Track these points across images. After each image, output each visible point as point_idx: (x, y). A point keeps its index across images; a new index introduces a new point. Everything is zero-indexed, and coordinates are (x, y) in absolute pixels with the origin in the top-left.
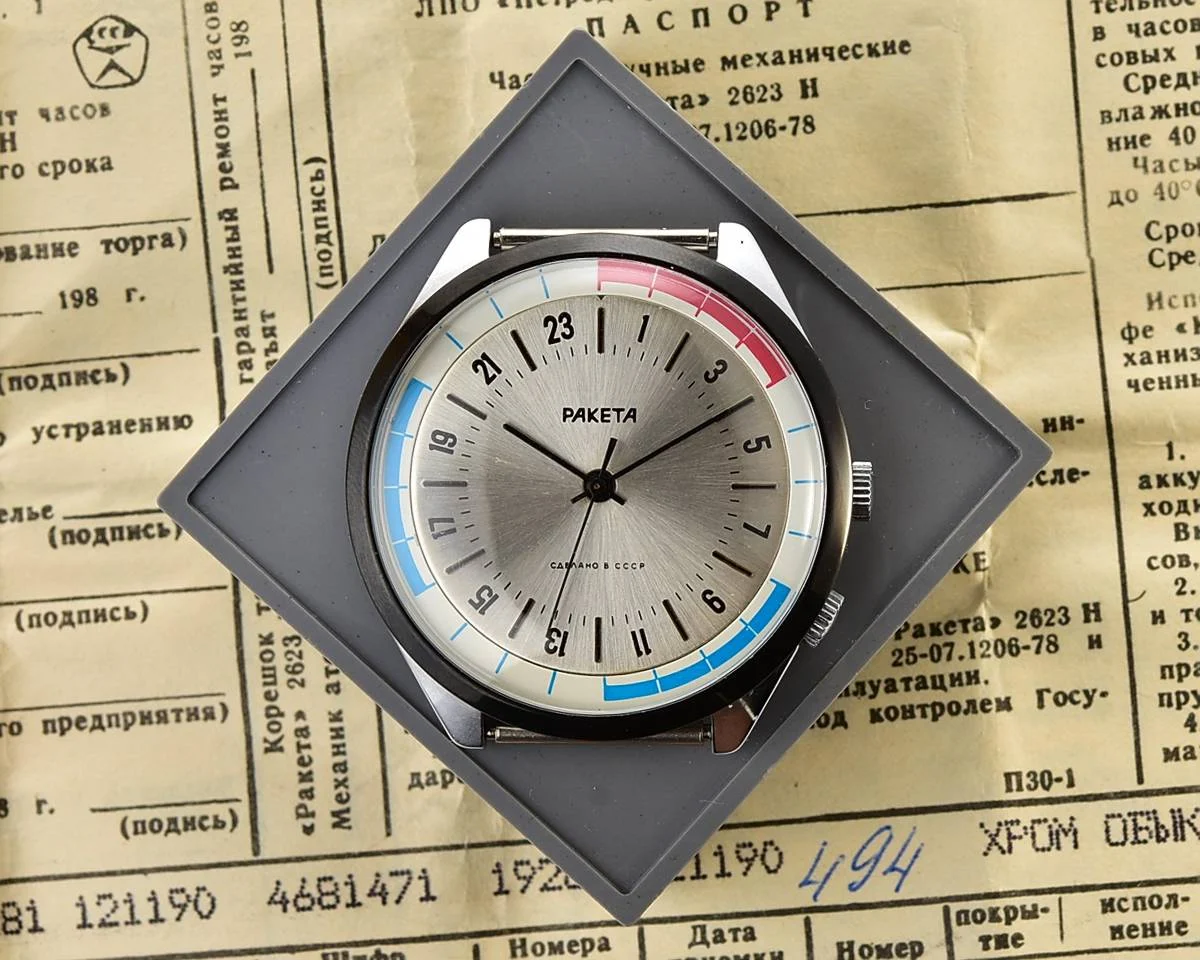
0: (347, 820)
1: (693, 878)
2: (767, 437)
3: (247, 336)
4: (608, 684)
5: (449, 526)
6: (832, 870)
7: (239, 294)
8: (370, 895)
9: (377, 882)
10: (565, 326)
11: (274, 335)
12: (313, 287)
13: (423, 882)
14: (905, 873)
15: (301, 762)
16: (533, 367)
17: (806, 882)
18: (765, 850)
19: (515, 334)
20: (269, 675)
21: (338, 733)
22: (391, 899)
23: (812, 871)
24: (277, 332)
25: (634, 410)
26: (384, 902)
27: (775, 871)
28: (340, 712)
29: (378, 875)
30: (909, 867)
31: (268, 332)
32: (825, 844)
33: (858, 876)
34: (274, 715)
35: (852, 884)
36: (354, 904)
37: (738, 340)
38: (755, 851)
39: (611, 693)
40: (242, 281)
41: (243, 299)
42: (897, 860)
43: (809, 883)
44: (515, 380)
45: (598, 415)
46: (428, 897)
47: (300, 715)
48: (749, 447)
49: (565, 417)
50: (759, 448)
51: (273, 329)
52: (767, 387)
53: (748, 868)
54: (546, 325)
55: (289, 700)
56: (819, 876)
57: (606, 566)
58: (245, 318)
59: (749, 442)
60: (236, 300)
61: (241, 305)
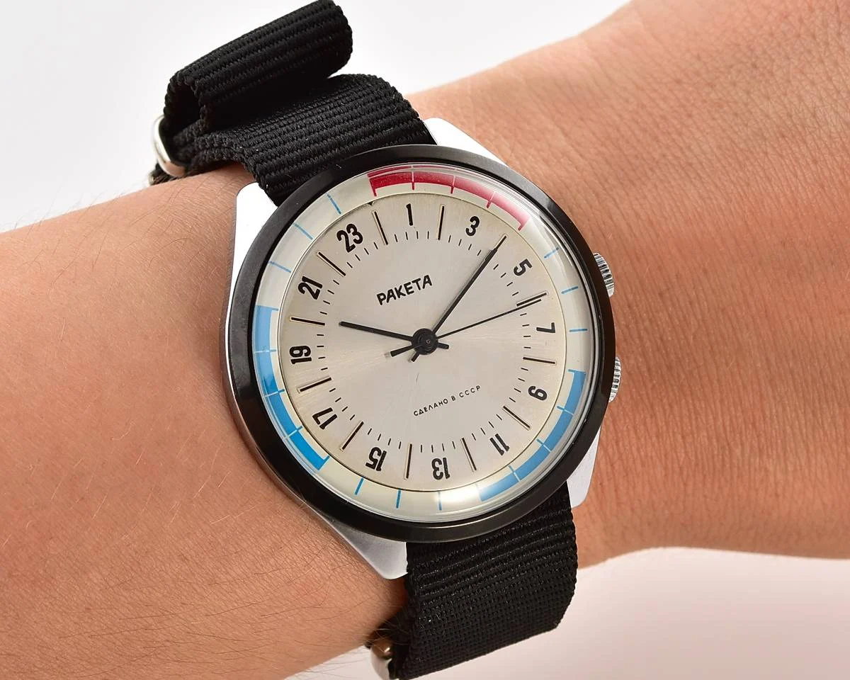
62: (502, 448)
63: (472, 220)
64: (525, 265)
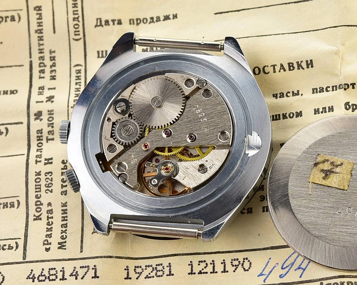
0: (65, 246)
1: (211, 273)
3: (43, 60)
6: (272, 269)
7: (41, 42)
8: (70, 276)
9: (74, 270)
11: (54, 60)
12: (72, 41)
13: (94, 270)
14: (304, 270)
15: (48, 224)
17: (261, 275)
18: (244, 262)
20: (38, 188)
21: (65, 212)
22: (79, 277)
23: (264, 270)
24: (56, 59)
26: (76, 279)
27: (248, 270)
28: (66, 203)
29: (75, 268)
30: (306, 267)
31: (52, 59)
32: (270, 259)
33: (284, 272)
34: (39, 204)
35: (281, 275)
36: (63, 279)
38: (239, 262)
40: (42, 37)
41: (43, 45)
42: (301, 264)
43: (262, 275)
46: (96, 277)
47: (49, 204)
51: (54, 57)
53: (236, 269)
55: (45, 198)
56: (266, 272)
58: (43, 53)
60: (40, 45)
61: (41, 47)
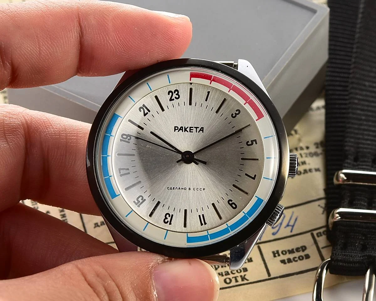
2: (256, 140)
4: (188, 236)
5: (127, 171)
10: (176, 94)
14: (293, 226)
16: (163, 110)
19: (156, 97)
25: (203, 128)
30: (294, 224)
37: (245, 102)
39: (189, 240)
42: (289, 223)
44: (156, 115)
45: (188, 129)
48: (249, 143)
49: (175, 130)
50: (252, 144)
52: (256, 120)
54: (169, 94)
57: (190, 189)
59: (248, 142)
62: (203, 222)
63: (237, 111)
64: (254, 142)
